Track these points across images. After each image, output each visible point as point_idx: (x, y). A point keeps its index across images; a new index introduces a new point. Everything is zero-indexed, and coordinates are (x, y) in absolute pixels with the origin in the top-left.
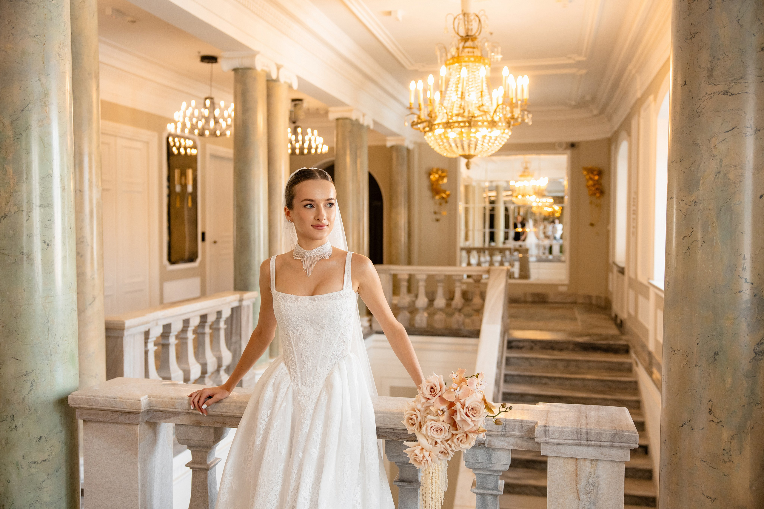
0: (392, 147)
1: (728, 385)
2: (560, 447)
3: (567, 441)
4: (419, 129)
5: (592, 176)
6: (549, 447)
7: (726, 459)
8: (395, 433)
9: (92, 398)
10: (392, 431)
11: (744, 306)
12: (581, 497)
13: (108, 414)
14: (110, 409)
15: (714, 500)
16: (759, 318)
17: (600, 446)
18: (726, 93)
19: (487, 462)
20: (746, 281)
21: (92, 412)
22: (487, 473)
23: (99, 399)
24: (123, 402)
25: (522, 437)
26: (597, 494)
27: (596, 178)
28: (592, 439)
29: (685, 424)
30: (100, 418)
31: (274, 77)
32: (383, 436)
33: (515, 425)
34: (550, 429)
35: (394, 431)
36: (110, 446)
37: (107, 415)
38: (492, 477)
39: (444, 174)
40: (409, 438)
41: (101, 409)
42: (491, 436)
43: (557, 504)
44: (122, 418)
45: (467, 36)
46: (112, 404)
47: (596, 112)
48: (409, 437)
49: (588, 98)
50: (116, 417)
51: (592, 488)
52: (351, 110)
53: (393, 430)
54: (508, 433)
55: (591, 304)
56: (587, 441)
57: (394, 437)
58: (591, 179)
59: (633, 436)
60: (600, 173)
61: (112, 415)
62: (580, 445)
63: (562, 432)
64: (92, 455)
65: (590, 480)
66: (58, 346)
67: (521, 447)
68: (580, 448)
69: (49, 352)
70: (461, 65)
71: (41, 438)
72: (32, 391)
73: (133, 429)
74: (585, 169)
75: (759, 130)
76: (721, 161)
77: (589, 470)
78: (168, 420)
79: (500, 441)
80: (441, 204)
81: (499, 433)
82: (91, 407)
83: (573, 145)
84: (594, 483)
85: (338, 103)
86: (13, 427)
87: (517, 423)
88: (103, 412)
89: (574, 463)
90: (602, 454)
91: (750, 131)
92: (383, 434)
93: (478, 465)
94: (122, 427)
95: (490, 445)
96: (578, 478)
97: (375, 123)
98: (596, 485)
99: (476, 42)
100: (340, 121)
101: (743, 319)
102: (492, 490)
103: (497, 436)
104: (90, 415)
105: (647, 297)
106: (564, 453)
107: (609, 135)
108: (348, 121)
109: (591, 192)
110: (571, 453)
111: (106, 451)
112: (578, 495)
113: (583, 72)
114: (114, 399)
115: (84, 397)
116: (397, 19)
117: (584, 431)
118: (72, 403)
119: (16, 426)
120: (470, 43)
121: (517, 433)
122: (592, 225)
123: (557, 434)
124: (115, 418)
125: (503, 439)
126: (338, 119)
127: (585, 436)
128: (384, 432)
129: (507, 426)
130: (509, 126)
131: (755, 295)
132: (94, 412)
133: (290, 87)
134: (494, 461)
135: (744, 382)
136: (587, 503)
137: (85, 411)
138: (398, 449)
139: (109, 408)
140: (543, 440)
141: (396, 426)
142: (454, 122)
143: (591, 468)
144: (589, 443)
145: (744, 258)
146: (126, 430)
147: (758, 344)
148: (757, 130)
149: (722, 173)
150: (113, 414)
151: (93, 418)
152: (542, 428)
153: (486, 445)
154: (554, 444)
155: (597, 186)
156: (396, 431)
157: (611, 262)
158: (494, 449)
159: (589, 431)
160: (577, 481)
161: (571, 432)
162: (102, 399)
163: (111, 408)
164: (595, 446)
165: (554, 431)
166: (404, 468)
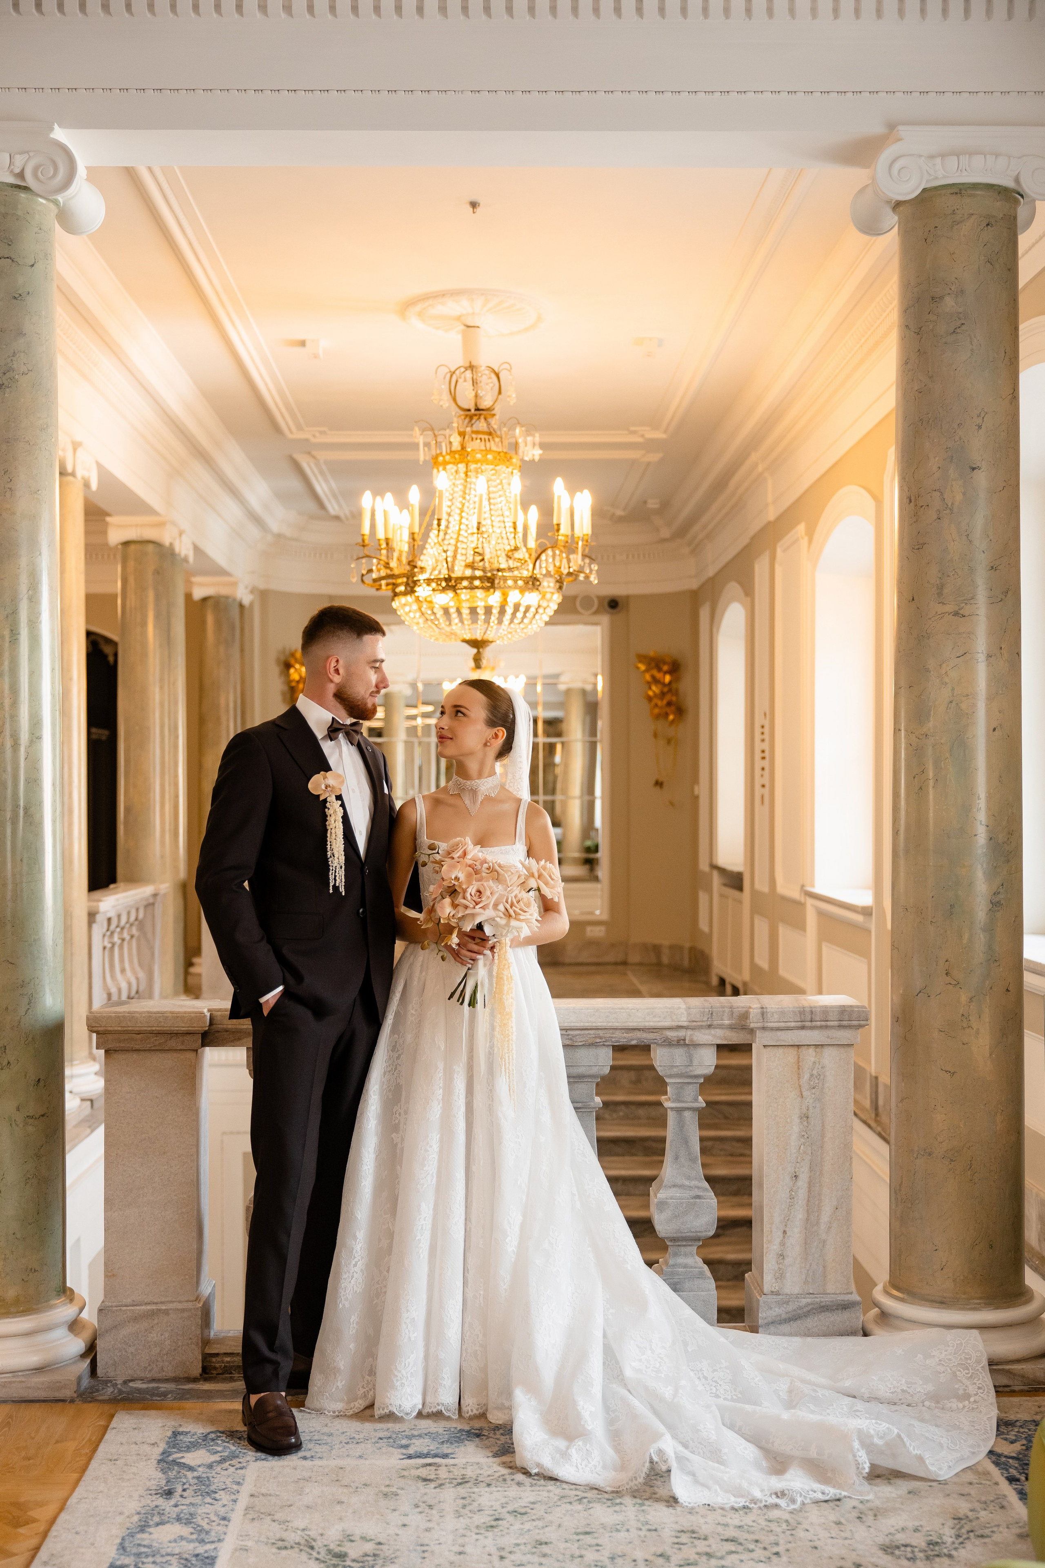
0: (205, 600)
1: (965, 942)
2: (779, 1033)
3: (789, 1024)
5: (659, 675)
6: (767, 1034)
7: (965, 1025)
9: (127, 1015)
11: (980, 851)
12: (804, 1094)
13: (148, 1038)
15: (954, 1073)
16: (995, 864)
17: (827, 1027)
18: (956, 614)
19: (687, 1064)
20: (981, 824)
21: (122, 1036)
22: (685, 1081)
23: (138, 1015)
24: (178, 1017)
25: (731, 1027)
26: (823, 1088)
27: (668, 678)
28: (818, 1018)
29: (920, 992)
30: (137, 1044)
31: (69, 469)
33: (724, 1012)
34: (768, 1010)
36: (149, 1087)
37: (147, 1040)
38: (691, 1086)
40: (587, 1040)
41: (139, 1031)
42: (692, 1029)
43: (776, 1105)
44: (172, 1043)
45: (477, 409)
47: (665, 533)
49: (653, 504)
50: (161, 1042)
51: (817, 1081)
52: (161, 525)
54: (715, 1023)
55: (659, 964)
56: (811, 1021)
58: (655, 680)
59: (863, 1011)
60: (675, 668)
62: (803, 1028)
63: (782, 1013)
64: (119, 1102)
65: (815, 1072)
67: (730, 1041)
68: (803, 1033)
70: (468, 469)
71: (39, 1080)
72: (30, 1011)
73: (186, 1058)
74: (642, 658)
75: (991, 657)
76: (953, 689)
77: (813, 1059)
78: (238, 1043)
79: (704, 1034)
81: (704, 1024)
82: (125, 1028)
83: (613, 604)
84: (819, 1075)
85: (139, 507)
86: (4, 1064)
87: (726, 1009)
88: (142, 1035)
89: (795, 1052)
90: (828, 1037)
91: (981, 657)
93: (675, 1070)
94: (170, 1057)
95: (691, 1040)
96: (801, 1070)
97: (197, 549)
98: (822, 1077)
99: (494, 423)
100: (132, 547)
101: (979, 867)
102: (691, 1102)
103: (701, 1027)
104: (120, 1042)
105: (800, 925)
106: (783, 1041)
107: (694, 585)
108: (150, 548)
109: (656, 711)
110: (792, 1040)
111: (142, 1094)
112: (801, 1091)
113: (654, 457)
114: (163, 1014)
115: (113, 1015)
116: (316, 356)
117: (808, 1010)
119: (9, 1063)
120: (481, 425)
121: (727, 1022)
122: (659, 784)
123: (776, 1016)
124: (159, 1044)
125: (707, 1031)
126: (126, 544)
127: (810, 1016)
129: (714, 1014)
130: (560, 588)
131: (991, 839)
132: (126, 1037)
133: (87, 485)
134: (695, 1062)
135: (982, 936)
136: (811, 1101)
137: (110, 1037)
139: (154, 1028)
140: (760, 1025)
141: (572, 1024)
142: (460, 580)
143: (816, 1057)
144: (814, 1024)
145: (979, 799)
146: (176, 1060)
147: (994, 894)
148: (989, 656)
149: (954, 703)
150: (158, 1038)
151: (123, 1045)
152: (759, 1011)
153: (687, 1042)
154: (772, 1029)
155: (668, 697)
156: (569, 1032)
157: (704, 866)
158: (697, 1045)
159: (813, 1010)
160: (799, 1074)
161: (794, 1012)
162: (143, 1015)
163: (158, 1028)
164: (821, 1027)
165: (773, 1013)
166: (576, 1085)
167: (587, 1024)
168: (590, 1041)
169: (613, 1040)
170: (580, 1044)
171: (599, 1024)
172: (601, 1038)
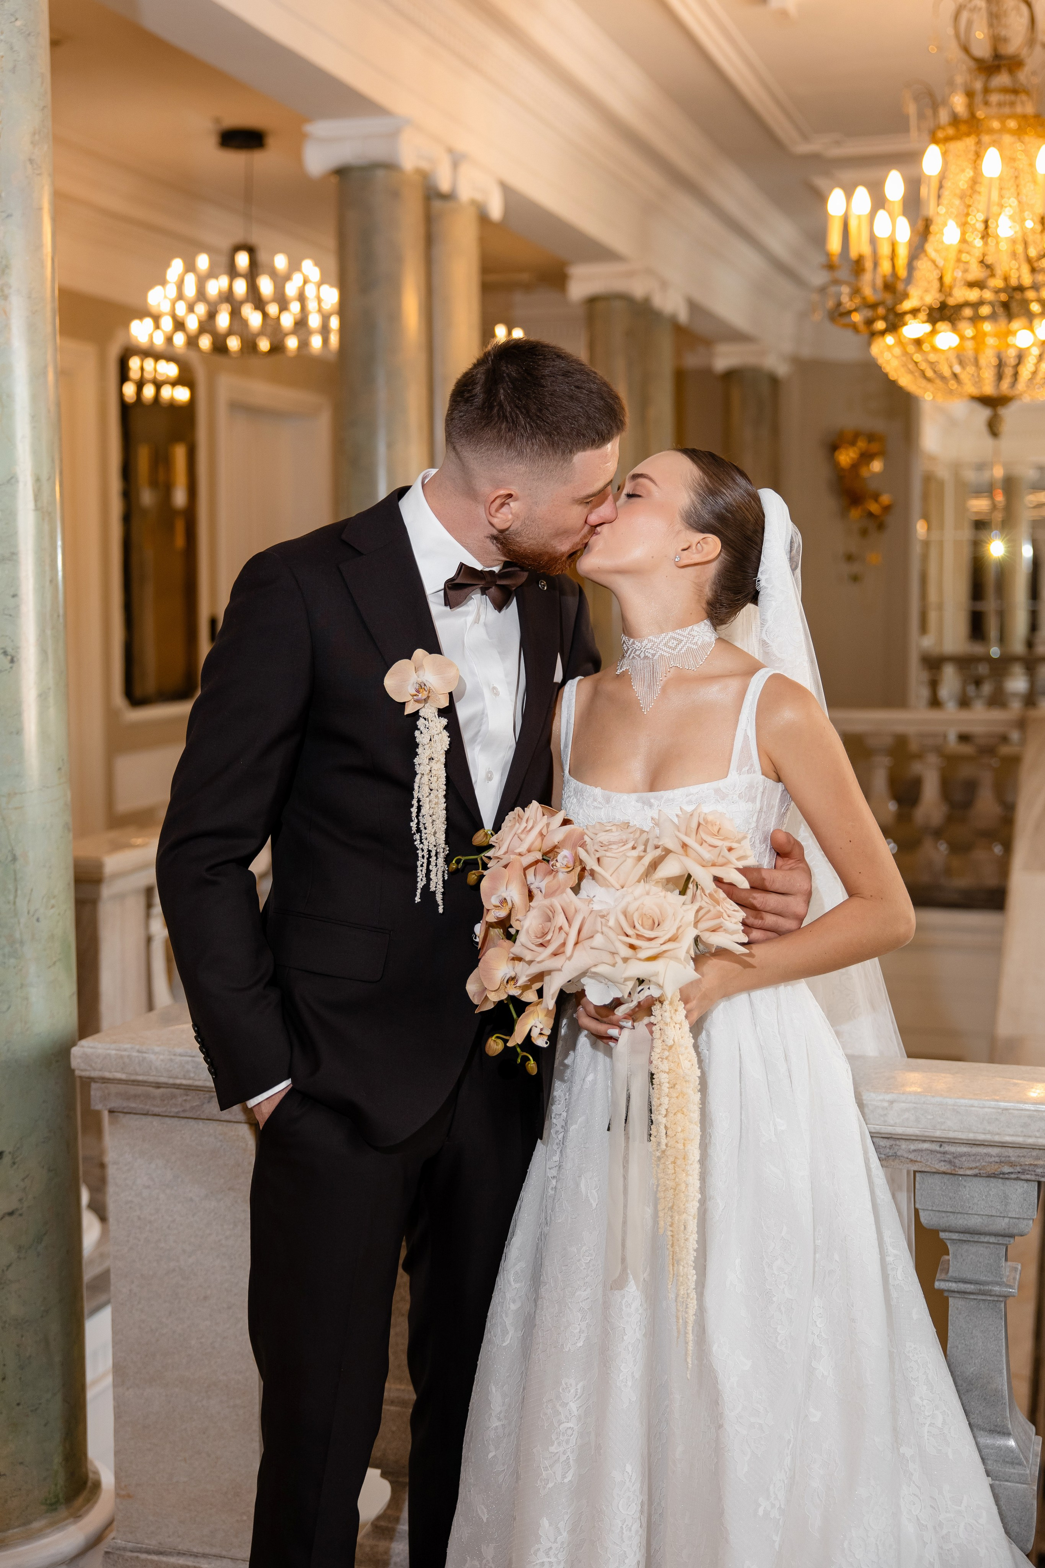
0: (730, 373)
4: (854, 327)
8: (944, 1153)
9: (135, 1054)
10: (938, 1148)
13: (173, 1096)
14: (181, 1085)
21: (133, 1090)
23: (152, 1057)
30: (154, 1106)
32: (912, 1161)
35: (942, 1149)
36: (180, 1180)
37: (172, 1099)
39: (874, 447)
40: (984, 1166)
41: (157, 1083)
45: (996, 57)
46: (188, 1071)
48: (983, 1164)
50: (195, 1104)
52: (632, 273)
53: (941, 1146)
57: (943, 1163)
61: (185, 1098)
64: (131, 1202)
66: (38, 920)
69: (17, 935)
70: (979, 143)
73: (238, 1135)
80: (864, 533)
82: (133, 1077)
88: (161, 1090)
92: (911, 1156)
94: (211, 1131)
97: (694, 307)
99: (1022, 75)
104: (128, 1099)
108: (621, 304)
111: (168, 1192)
114: (193, 1059)
115: (113, 1052)
118: (83, 1066)
120: (1003, 79)
124: (192, 1108)
126: (592, 302)
128: (914, 1151)
132: (140, 1090)
133: (482, 215)
137: (113, 1088)
138: (950, 1194)
139: (178, 1081)
141: (951, 1135)
142: (960, 307)
146: (221, 1137)
150: (189, 1098)
151: (133, 1105)
156: (947, 1148)
162: (161, 1057)
163: (184, 1082)
166: (965, 1247)
167: (981, 1137)
168: (991, 1169)
169: (1039, 1171)
170: (969, 1172)
171: (1008, 1139)
172: (1012, 1164)
